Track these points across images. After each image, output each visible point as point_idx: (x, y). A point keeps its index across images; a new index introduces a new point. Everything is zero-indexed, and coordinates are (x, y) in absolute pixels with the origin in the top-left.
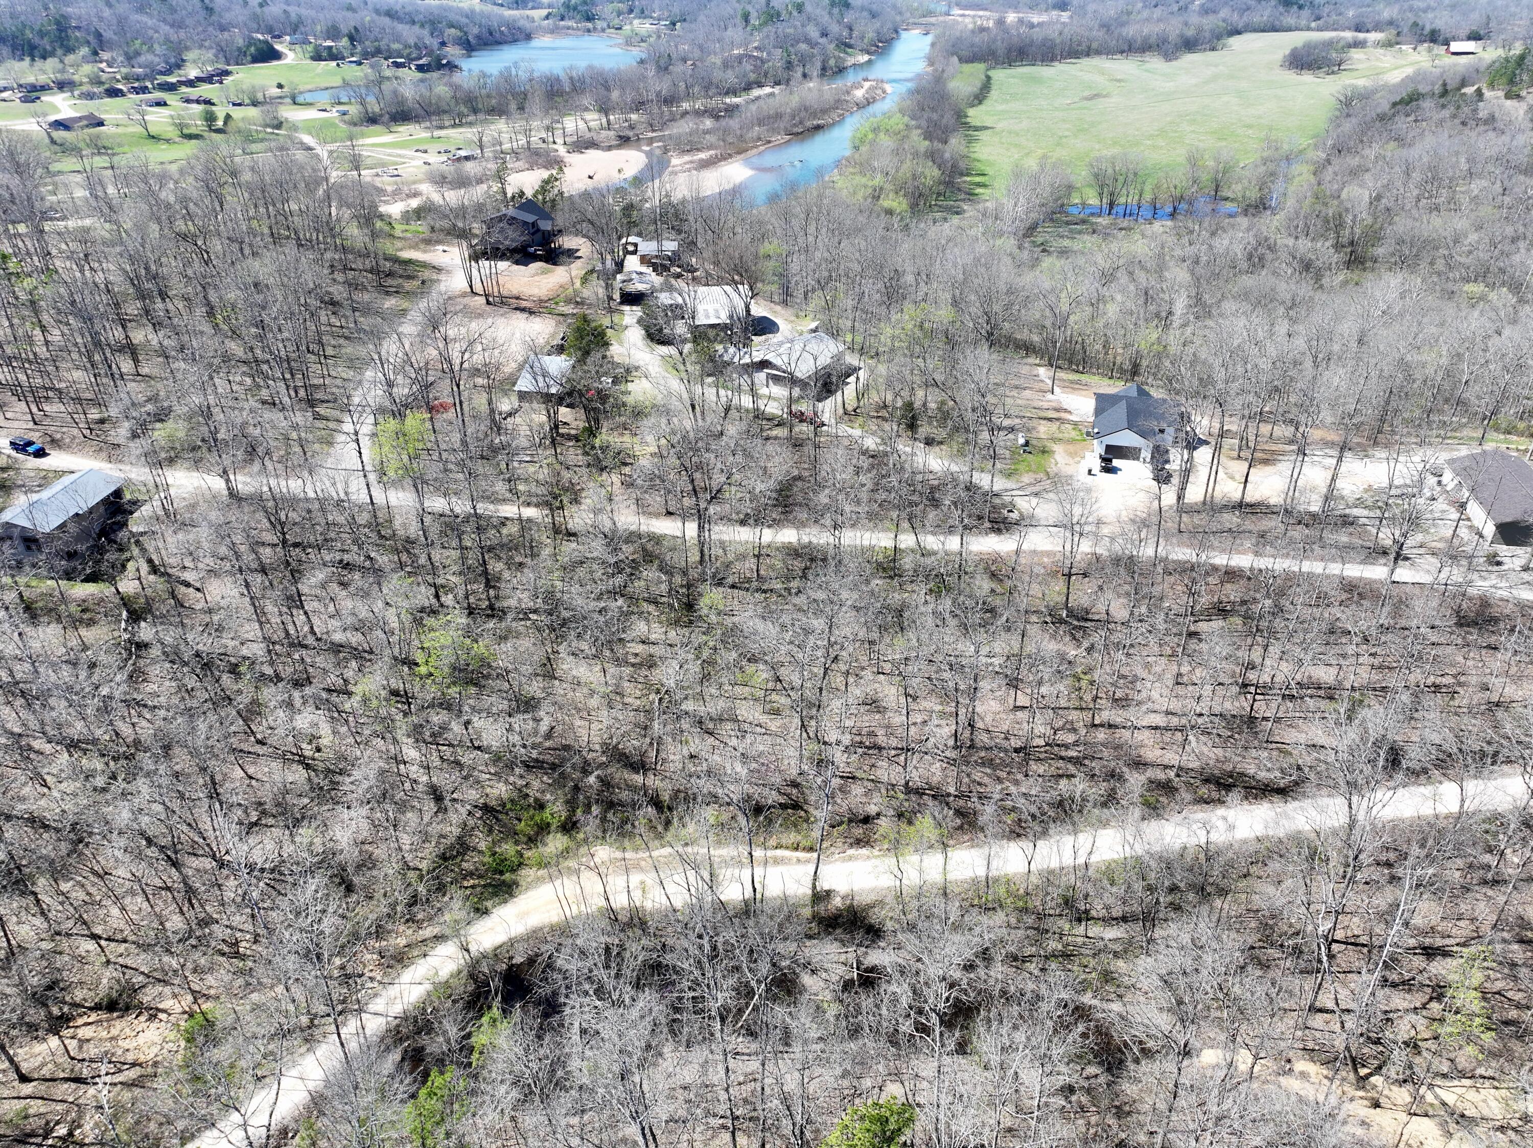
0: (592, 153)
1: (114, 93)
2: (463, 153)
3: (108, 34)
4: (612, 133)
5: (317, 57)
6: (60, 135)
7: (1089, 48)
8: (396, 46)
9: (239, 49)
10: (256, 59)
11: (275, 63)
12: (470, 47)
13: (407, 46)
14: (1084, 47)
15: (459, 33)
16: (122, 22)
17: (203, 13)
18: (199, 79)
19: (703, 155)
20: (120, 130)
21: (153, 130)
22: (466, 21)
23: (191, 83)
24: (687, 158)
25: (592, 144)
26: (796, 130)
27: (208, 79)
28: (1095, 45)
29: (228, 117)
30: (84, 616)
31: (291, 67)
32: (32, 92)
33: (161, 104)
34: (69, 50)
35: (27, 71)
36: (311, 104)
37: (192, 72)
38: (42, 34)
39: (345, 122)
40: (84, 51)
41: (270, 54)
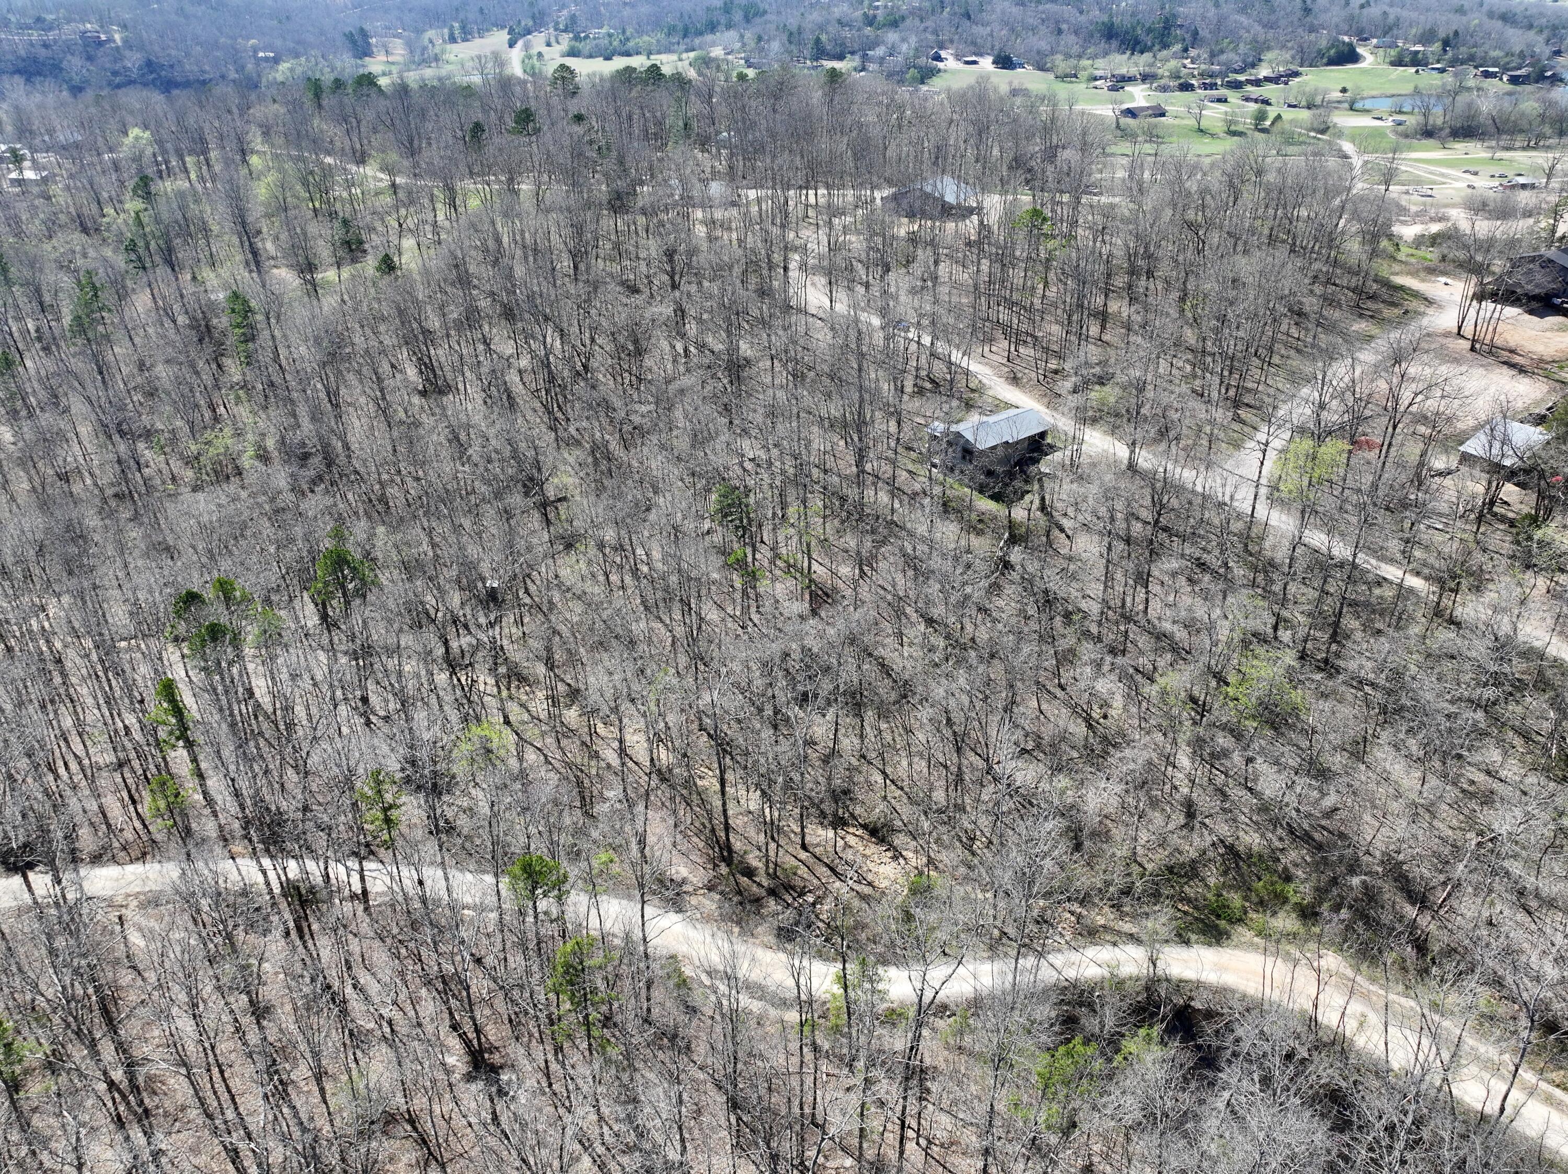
1: (1186, 87)
2: (1522, 180)
3: (1203, 33)
5: (1398, 62)
6: (1129, 121)
8: (1494, 54)
9: (1319, 51)
10: (1332, 62)
11: (1350, 66)
13: (1508, 54)
16: (1221, 21)
17: (1299, 13)
18: (1268, 79)
20: (1177, 122)
21: (1204, 124)
23: (1258, 83)
27: (1276, 80)
29: (1278, 118)
30: (978, 525)
31: (1364, 71)
32: (1120, 82)
33: (1222, 100)
34: (1165, 46)
35: (1124, 64)
36: (1368, 111)
37: (1264, 71)
38: (1149, 31)
39: (1396, 133)
40: (1178, 47)
41: (1348, 56)
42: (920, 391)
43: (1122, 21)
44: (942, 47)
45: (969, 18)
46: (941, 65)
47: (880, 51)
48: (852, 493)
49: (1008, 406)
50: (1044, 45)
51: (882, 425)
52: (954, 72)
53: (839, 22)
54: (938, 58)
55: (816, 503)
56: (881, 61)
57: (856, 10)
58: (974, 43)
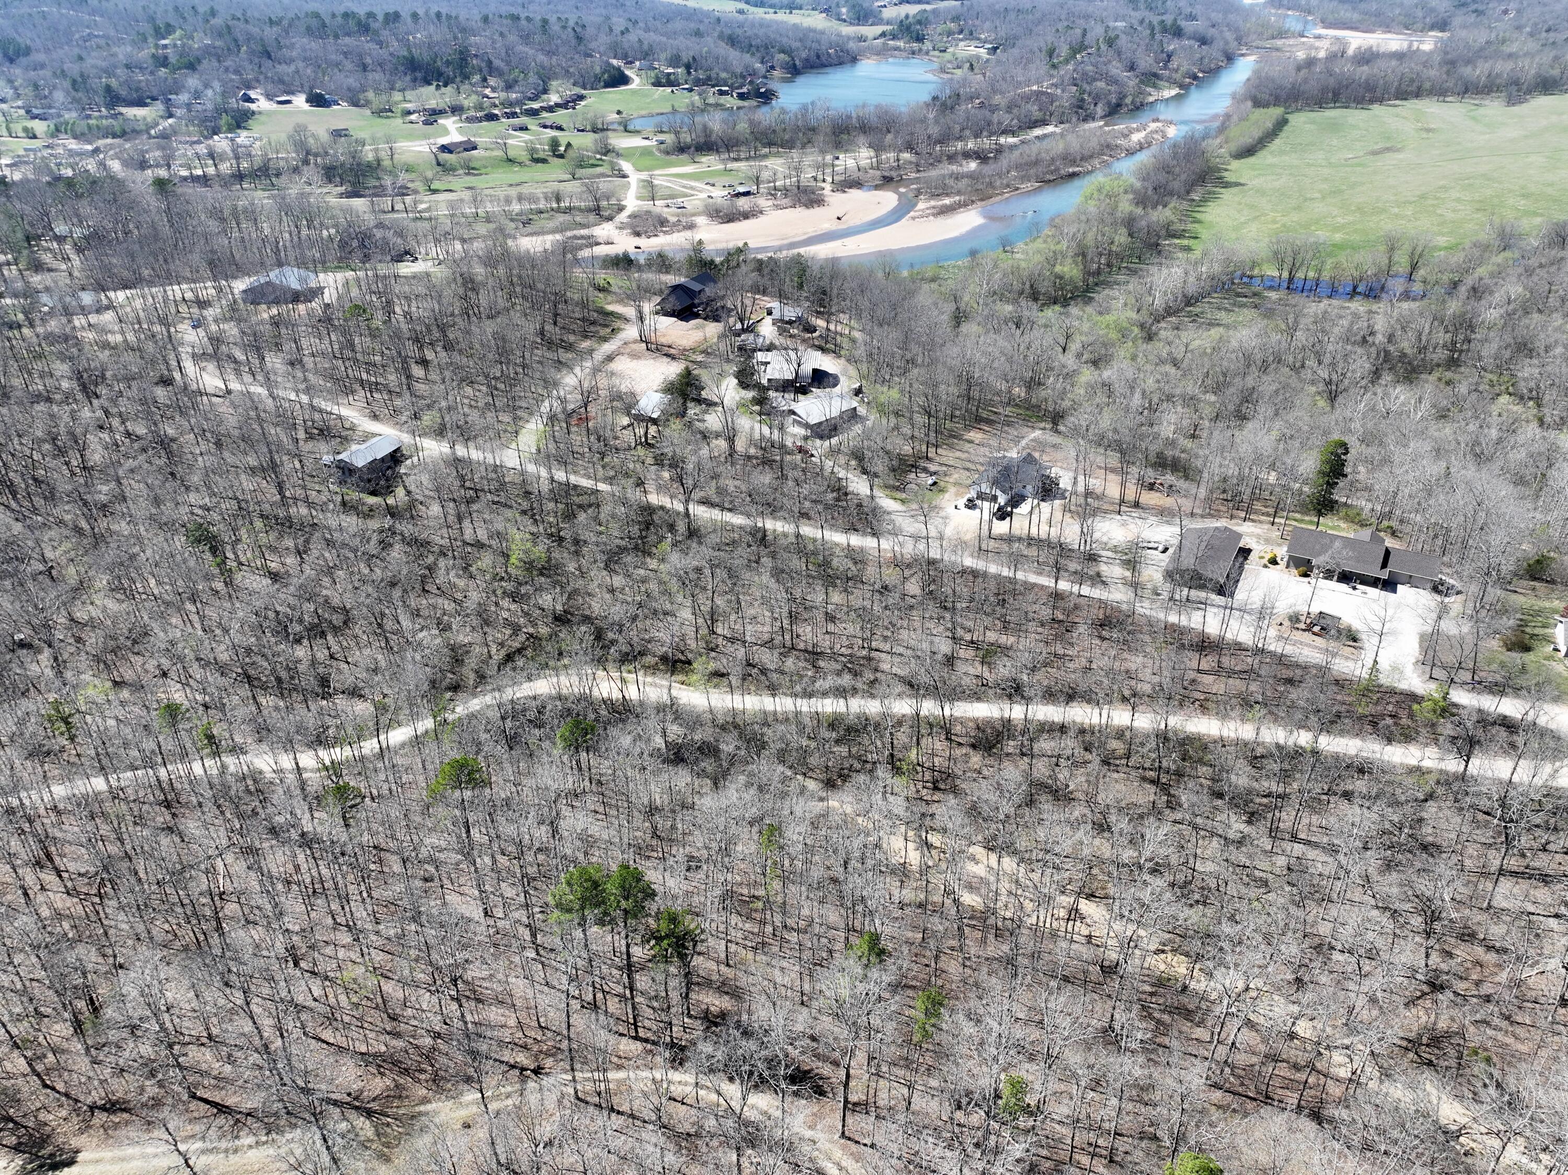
0: (854, 193)
1: (491, 117)
2: (742, 189)
3: (497, 63)
4: (878, 173)
5: (657, 84)
6: (446, 156)
7: (1419, 88)
8: (724, 75)
9: (596, 76)
10: (608, 85)
11: (623, 88)
12: (794, 71)
13: (734, 75)
14: (1413, 88)
15: (787, 59)
16: (508, 50)
17: (574, 42)
18: (558, 105)
19: (947, 201)
20: (488, 153)
21: (512, 154)
22: (798, 44)
23: (550, 109)
24: (933, 203)
25: (856, 184)
26: (1048, 177)
27: (564, 105)
28: (1427, 85)
29: (569, 145)
30: (370, 513)
31: (634, 92)
32: (433, 116)
33: (523, 129)
34: (466, 77)
35: (431, 96)
36: (638, 132)
37: (554, 98)
38: (448, 63)
39: (660, 151)
40: (476, 78)
41: (620, 79)
42: (310, 437)
43: (419, 54)
44: (249, 87)
45: (269, 57)
46: (253, 106)
47: (184, 97)
48: (281, 513)
49: (374, 435)
50: (352, 81)
51: (289, 465)
52: (269, 113)
53: (128, 66)
54: (249, 100)
55: (259, 524)
56: (189, 106)
57: (141, 49)
58: (281, 81)
